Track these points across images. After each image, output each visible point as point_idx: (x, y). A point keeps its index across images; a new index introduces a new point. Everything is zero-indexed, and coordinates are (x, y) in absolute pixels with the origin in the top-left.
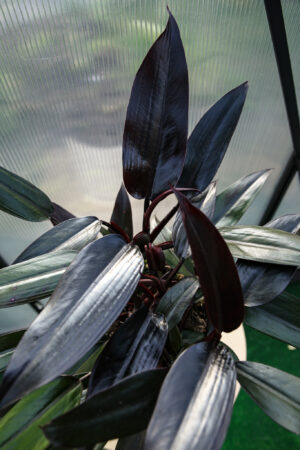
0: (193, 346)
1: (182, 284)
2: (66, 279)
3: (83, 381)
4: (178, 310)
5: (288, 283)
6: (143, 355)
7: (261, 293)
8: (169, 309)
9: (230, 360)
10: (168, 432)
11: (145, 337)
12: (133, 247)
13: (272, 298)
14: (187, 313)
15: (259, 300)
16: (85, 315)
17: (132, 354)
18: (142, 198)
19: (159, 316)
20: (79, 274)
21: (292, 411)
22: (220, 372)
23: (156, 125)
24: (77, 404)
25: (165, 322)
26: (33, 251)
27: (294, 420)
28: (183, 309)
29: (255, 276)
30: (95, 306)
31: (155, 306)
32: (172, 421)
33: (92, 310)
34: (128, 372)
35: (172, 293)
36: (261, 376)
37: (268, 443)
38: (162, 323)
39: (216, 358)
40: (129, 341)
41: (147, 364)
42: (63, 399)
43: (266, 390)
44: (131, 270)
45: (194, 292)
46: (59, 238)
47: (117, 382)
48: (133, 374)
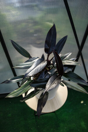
23: (50, 41)
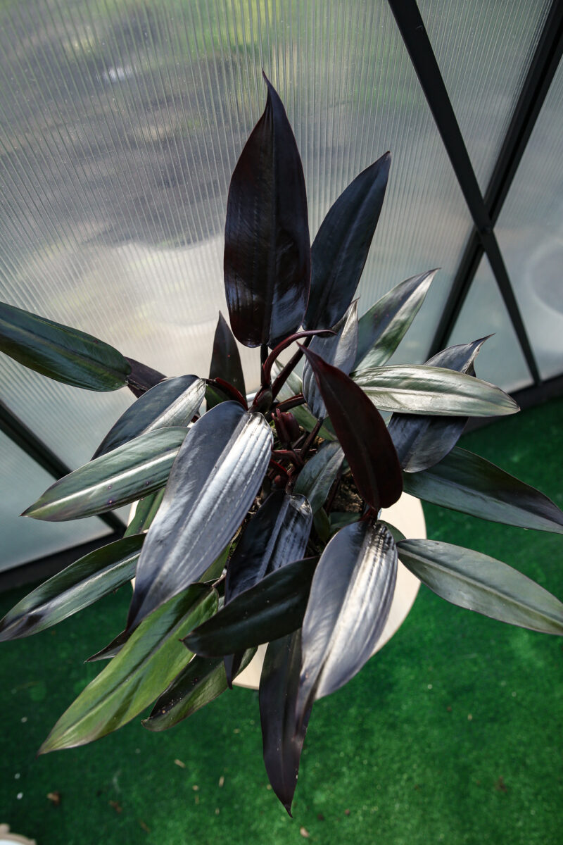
0: (344, 529)
1: (323, 453)
2: (179, 467)
3: (217, 587)
4: (322, 488)
5: (458, 437)
6: (285, 547)
7: (426, 453)
8: (311, 487)
9: (390, 538)
10: (325, 622)
11: (286, 525)
12: (255, 415)
13: (439, 458)
14: (335, 490)
15: (424, 463)
16: (211, 509)
17: (272, 548)
18: (257, 345)
19: (299, 498)
20: (194, 459)
21: (466, 587)
22: (379, 554)
24: (214, 614)
25: (307, 504)
26: (120, 434)
27: (467, 597)
28: (328, 485)
29: (416, 433)
30: (222, 496)
31: (293, 485)
32: (329, 611)
33: (219, 501)
34: (270, 568)
35: (311, 467)
36: (430, 554)
37: (475, 662)
38: (304, 505)
39: (373, 538)
40: (266, 533)
41: (292, 556)
42: (196, 610)
43: (436, 569)
44: (258, 446)
45: (340, 462)
46: (150, 411)
47: (258, 581)
48: (277, 569)
